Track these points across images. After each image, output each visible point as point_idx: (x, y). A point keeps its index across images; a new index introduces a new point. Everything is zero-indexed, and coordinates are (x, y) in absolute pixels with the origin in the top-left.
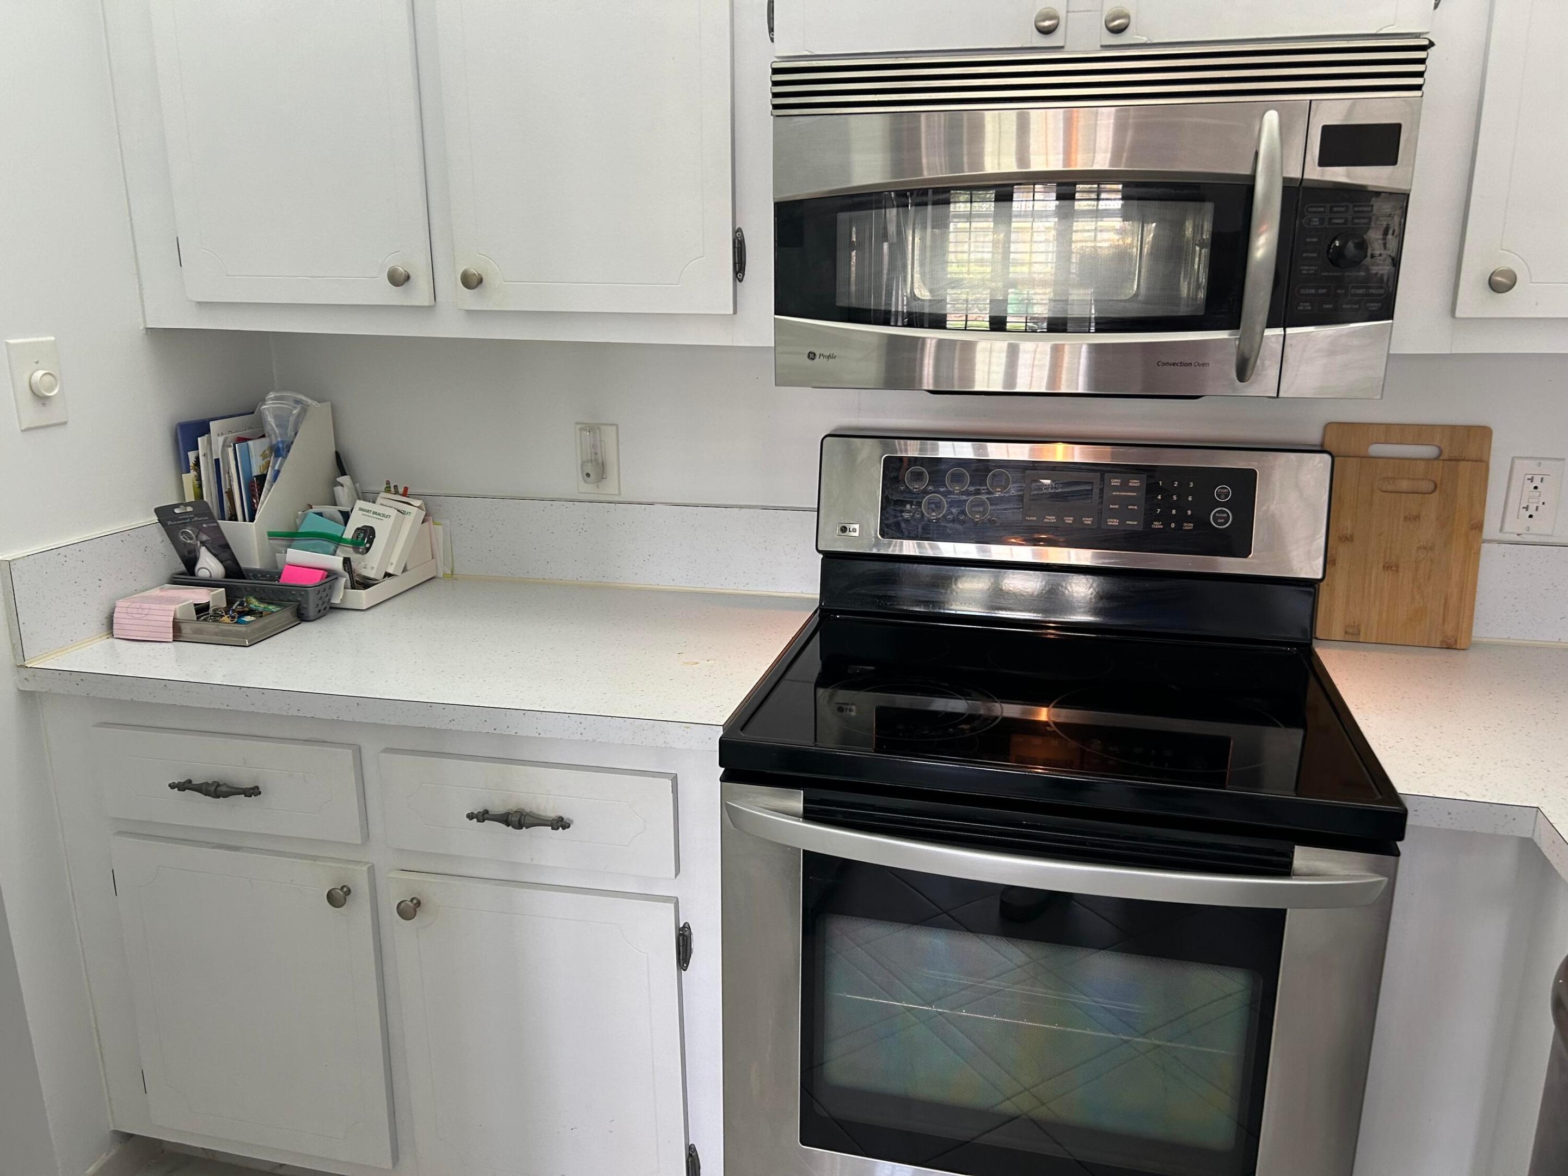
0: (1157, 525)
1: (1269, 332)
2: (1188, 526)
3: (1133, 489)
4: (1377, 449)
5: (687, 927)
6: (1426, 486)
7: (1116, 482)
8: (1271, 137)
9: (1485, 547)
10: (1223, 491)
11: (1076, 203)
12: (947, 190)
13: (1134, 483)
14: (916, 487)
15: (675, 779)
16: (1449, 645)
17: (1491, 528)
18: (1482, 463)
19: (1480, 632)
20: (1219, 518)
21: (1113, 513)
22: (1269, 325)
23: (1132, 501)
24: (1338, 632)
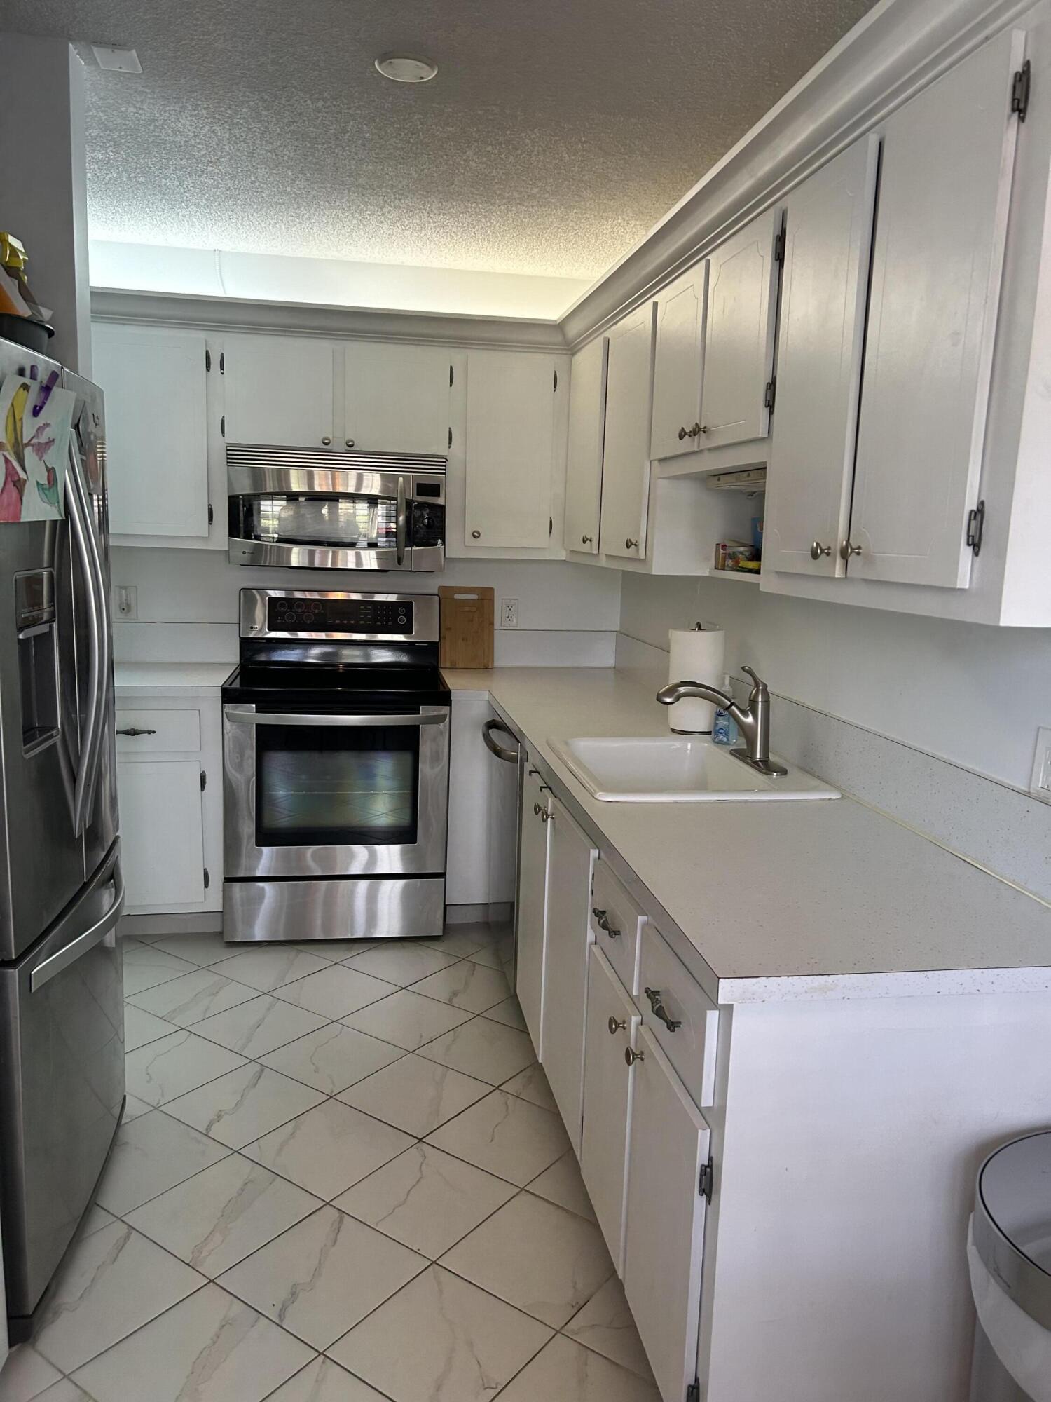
0: (379, 623)
1: (407, 549)
2: (390, 623)
3: (369, 610)
4: (457, 596)
5: (204, 772)
6: (474, 609)
7: (362, 607)
8: (401, 487)
9: (495, 631)
10: (402, 610)
11: (340, 504)
12: (297, 495)
13: (369, 607)
14: (282, 610)
15: (199, 711)
16: (486, 668)
17: (497, 625)
18: (492, 601)
19: (496, 664)
20: (401, 620)
21: (362, 619)
22: (406, 546)
23: (368, 614)
24: (448, 665)
